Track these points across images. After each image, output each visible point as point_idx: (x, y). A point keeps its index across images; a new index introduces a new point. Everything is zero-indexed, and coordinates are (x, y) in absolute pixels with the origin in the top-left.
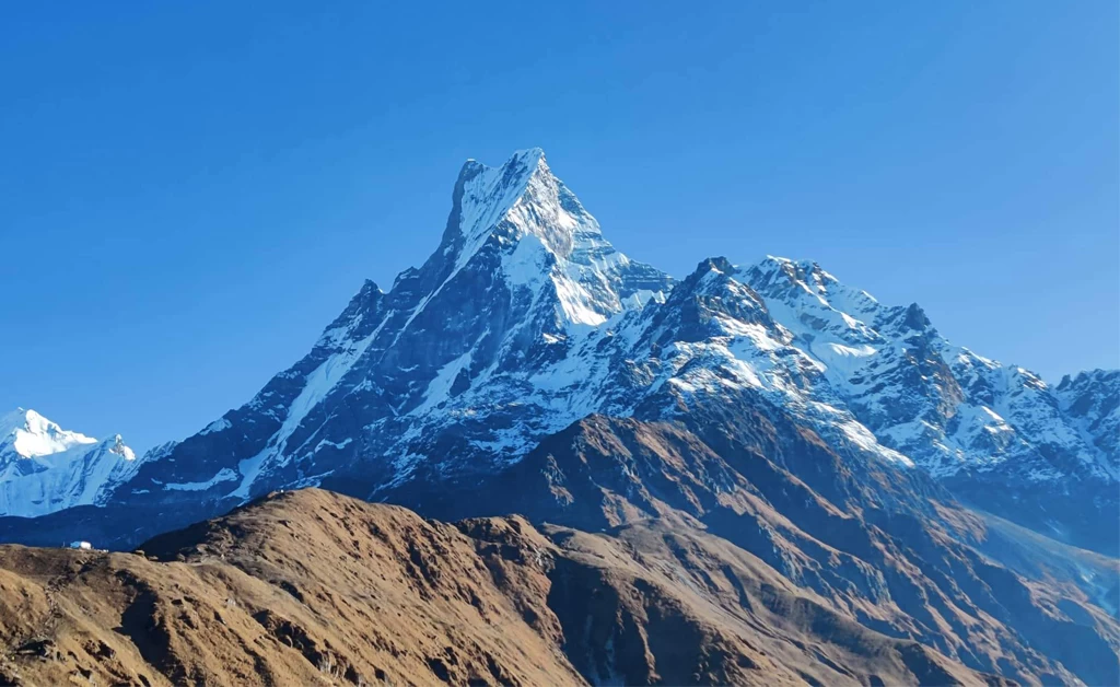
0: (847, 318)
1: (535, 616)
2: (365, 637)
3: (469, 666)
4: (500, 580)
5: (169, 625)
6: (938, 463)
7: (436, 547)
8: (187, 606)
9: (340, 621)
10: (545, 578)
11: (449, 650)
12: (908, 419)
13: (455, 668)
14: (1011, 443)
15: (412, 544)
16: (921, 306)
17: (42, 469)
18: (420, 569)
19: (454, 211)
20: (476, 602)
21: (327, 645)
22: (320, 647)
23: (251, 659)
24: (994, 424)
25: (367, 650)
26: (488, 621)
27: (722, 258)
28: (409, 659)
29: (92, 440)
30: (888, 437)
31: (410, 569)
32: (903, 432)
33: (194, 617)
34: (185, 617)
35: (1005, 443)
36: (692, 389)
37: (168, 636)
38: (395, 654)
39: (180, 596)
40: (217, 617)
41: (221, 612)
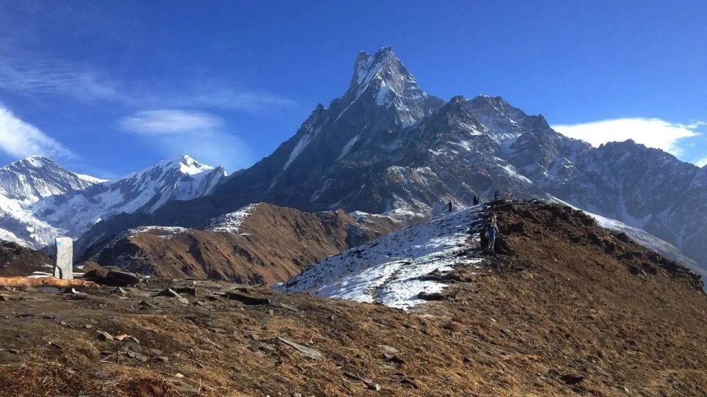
0: (512, 121)
1: (339, 245)
2: (270, 253)
3: (308, 261)
4: (328, 233)
5: (202, 251)
6: (542, 181)
7: (306, 223)
8: (207, 245)
9: (262, 247)
10: (345, 233)
11: (301, 256)
12: (532, 163)
13: (302, 262)
14: (574, 172)
15: (297, 221)
16: (543, 115)
17: (193, 179)
18: (299, 229)
19: (355, 73)
20: (318, 241)
21: (256, 255)
22: (253, 256)
23: (225, 260)
24: (568, 164)
25: (270, 257)
26: (322, 247)
27: (462, 96)
28: (286, 259)
29: (212, 168)
30: (524, 170)
31: (295, 230)
32: (530, 168)
33: (209, 248)
34: (206, 248)
35: (572, 172)
36: (438, 154)
37: (201, 253)
38: (280, 257)
39: (206, 242)
40: (216, 248)
41: (218, 246)
